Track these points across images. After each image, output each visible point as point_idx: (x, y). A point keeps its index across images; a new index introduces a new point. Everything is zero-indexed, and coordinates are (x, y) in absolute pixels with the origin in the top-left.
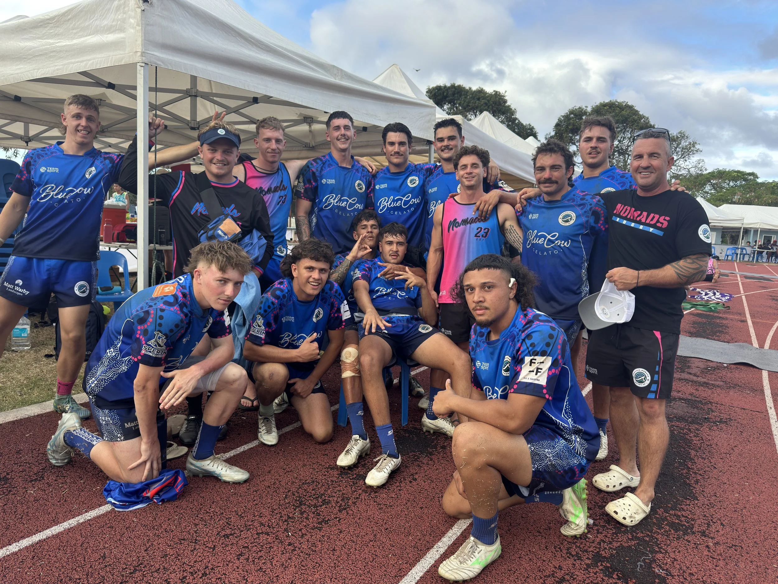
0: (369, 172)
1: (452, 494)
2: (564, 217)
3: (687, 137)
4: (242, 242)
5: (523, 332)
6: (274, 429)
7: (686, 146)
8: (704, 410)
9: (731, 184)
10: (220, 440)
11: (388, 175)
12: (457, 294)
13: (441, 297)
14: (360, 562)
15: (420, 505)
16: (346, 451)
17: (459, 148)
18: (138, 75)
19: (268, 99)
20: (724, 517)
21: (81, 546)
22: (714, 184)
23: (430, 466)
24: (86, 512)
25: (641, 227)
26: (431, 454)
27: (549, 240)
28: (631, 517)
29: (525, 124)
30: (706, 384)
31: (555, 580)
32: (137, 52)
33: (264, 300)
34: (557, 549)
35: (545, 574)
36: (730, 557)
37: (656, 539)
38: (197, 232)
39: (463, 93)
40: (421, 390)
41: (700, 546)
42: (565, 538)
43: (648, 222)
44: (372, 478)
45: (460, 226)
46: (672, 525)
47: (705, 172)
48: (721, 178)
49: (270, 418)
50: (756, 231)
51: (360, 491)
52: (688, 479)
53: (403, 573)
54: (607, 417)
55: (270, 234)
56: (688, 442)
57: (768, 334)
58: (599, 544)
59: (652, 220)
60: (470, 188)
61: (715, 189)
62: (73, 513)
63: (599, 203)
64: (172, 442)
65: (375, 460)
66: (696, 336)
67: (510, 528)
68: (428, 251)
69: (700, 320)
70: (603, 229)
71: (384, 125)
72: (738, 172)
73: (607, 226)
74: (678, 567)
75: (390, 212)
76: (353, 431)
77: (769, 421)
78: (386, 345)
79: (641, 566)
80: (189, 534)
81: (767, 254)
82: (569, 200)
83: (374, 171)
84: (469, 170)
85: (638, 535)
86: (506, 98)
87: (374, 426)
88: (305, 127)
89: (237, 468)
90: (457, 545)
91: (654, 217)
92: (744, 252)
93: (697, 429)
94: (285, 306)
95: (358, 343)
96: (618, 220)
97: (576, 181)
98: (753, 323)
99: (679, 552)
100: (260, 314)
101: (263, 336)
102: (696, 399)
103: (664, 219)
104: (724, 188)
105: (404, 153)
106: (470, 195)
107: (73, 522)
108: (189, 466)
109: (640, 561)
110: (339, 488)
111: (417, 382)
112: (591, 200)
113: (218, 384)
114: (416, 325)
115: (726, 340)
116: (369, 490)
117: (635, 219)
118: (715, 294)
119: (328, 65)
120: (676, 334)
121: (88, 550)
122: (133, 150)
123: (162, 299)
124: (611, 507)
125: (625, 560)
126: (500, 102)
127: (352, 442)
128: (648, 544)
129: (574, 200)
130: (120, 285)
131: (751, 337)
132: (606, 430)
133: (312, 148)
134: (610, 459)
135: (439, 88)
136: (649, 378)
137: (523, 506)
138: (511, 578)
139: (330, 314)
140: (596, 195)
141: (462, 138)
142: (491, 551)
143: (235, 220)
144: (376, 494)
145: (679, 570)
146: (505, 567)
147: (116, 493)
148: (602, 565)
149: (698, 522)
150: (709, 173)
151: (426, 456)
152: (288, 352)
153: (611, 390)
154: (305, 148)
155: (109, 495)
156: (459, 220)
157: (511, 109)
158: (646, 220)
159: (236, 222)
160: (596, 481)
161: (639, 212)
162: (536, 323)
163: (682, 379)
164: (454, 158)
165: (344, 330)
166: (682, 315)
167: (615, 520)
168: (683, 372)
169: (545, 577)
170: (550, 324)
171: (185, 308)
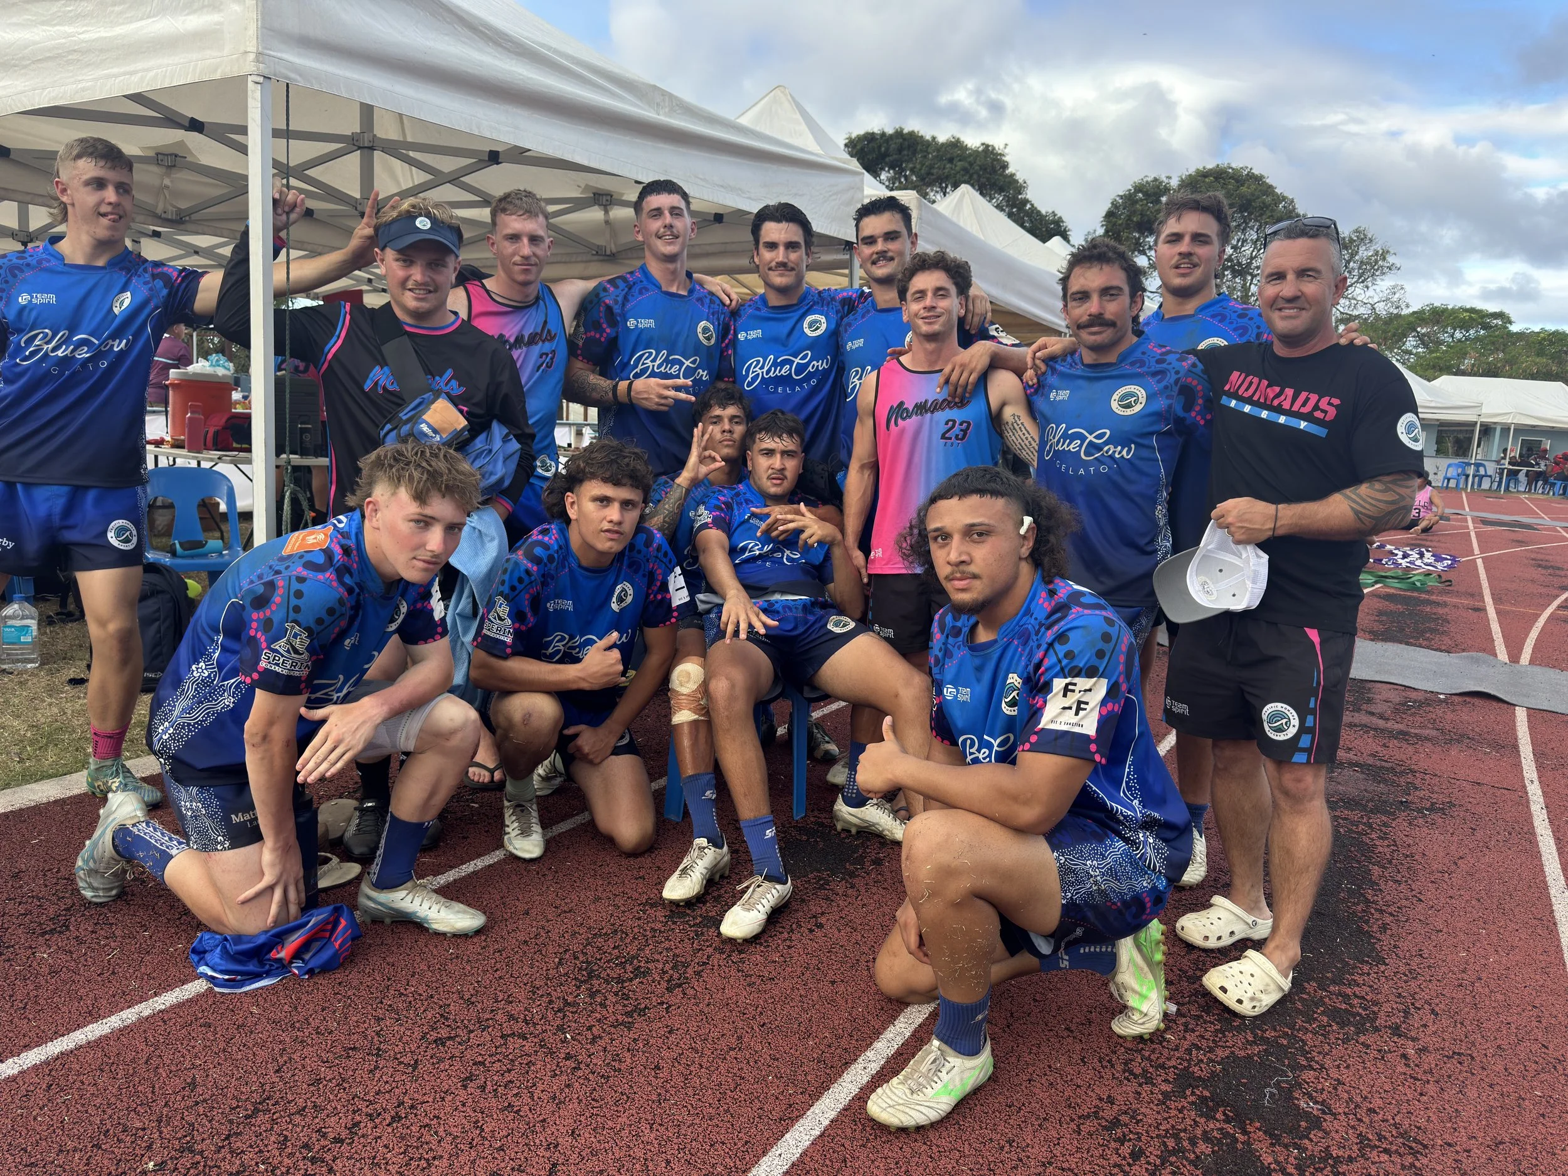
0: (724, 305)
1: (895, 955)
2: (1122, 398)
3: (1371, 241)
4: (470, 449)
5: (1048, 628)
6: (537, 828)
7: (1369, 258)
8: (1398, 786)
9: (1458, 335)
10: (425, 850)
11: (764, 312)
12: (911, 546)
13: (873, 561)
14: (710, 1091)
15: (831, 976)
16: (682, 870)
17: (908, 258)
18: (250, 100)
19: (519, 155)
20: (1437, 997)
21: (146, 1063)
22: (1424, 335)
23: (849, 900)
24: (156, 994)
25: (1282, 419)
26: (852, 875)
27: (1091, 443)
28: (1252, 999)
29: (1044, 212)
30: (1403, 735)
31: (1099, 1124)
32: (246, 52)
33: (510, 566)
34: (1105, 1063)
35: (1080, 1112)
36: (1449, 1077)
37: (1302, 1041)
38: (378, 426)
39: (919, 147)
40: (833, 748)
41: (1389, 1055)
42: (1121, 1041)
43: (1295, 408)
44: (734, 923)
45: (910, 417)
46: (1334, 1014)
47: (1405, 312)
48: (1438, 322)
49: (528, 805)
50: (1506, 429)
51: (710, 950)
52: (1367, 922)
53: (796, 1113)
54: (1205, 800)
55: (528, 431)
56: (1368, 851)
57: (1527, 636)
58: (1189, 1051)
59: (1304, 404)
60: (931, 337)
61: (1425, 345)
62: (128, 998)
63: (1194, 370)
64: (329, 855)
65: (739, 888)
66: (1385, 640)
67: (1011, 1021)
68: (847, 468)
69: (1393, 607)
70: (1202, 422)
71: (755, 208)
72: (1472, 310)
73: (1209, 417)
74: (1346, 1096)
75: (767, 387)
76: (696, 830)
77: (1528, 807)
78: (761, 658)
79: (1272, 1095)
80: (365, 1037)
81: (1527, 475)
82: (1133, 364)
83: (734, 303)
84: (929, 301)
85: (1267, 1035)
86: (1005, 159)
87: (737, 821)
88: (595, 214)
89: (461, 906)
90: (905, 1056)
91: (1307, 399)
92: (1482, 471)
93: (1385, 825)
94: (552, 578)
95: (704, 655)
96: (1233, 403)
97: (1147, 323)
98: (1498, 612)
99: (1348, 1067)
100: (501, 594)
101: (508, 640)
102: (1384, 764)
103: (1329, 404)
104: (1442, 343)
105: (797, 265)
106: (932, 353)
107: (129, 1015)
108: (363, 901)
109: (1269, 1086)
110: (667, 944)
111: (824, 732)
112: (1178, 363)
113: (419, 738)
114: (822, 617)
115: (1443, 648)
116: (728, 948)
117: (1268, 403)
118: (1422, 555)
119: (644, 84)
120: (1350, 634)
121: (161, 1070)
122: (240, 257)
123: (301, 557)
124: (1215, 979)
125: (1239, 1084)
126: (993, 167)
127: (694, 853)
128: (1286, 1053)
129: (1142, 364)
130: (222, 538)
131: (1493, 640)
132: (1203, 826)
133: (611, 258)
134: (1212, 883)
135: (870, 137)
136: (1295, 721)
137: (1035, 978)
138: (1011, 1121)
139: (648, 595)
140: (1188, 352)
141: (914, 238)
142: (974, 1068)
143: (454, 401)
144: (743, 956)
145: (1347, 1102)
146: (1001, 1098)
147: (215, 957)
148: (1193, 1093)
149: (1386, 1007)
150: (1414, 313)
151: (842, 879)
152: (559, 671)
153: (1214, 746)
154: (596, 258)
155: (202, 960)
156: (910, 405)
157: (1017, 181)
158: (1292, 405)
159: (456, 405)
160: (1183, 928)
161: (1277, 389)
162: (1075, 610)
163: (1355, 725)
164: (900, 276)
165: (675, 628)
166: (1361, 597)
167: (1221, 1003)
168: (1359, 710)
169: (1080, 1118)
170: (1104, 613)
171: (347, 576)
